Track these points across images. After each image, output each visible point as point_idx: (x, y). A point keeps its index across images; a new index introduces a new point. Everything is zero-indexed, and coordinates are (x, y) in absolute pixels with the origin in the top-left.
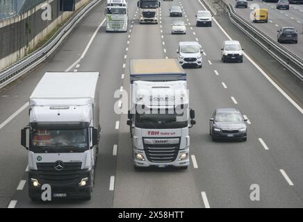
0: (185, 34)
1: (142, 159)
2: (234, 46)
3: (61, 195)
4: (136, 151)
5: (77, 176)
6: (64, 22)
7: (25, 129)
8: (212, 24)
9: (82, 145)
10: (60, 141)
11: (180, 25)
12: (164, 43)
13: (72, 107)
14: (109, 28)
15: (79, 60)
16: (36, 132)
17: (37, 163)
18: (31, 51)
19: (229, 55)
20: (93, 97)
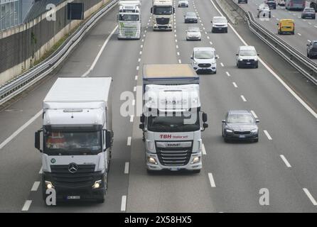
0: (200, 40)
1: (154, 162)
2: (249, 52)
3: (74, 197)
4: (149, 155)
5: (91, 178)
6: (73, 31)
7: (39, 131)
8: (228, 30)
9: (96, 148)
10: (74, 144)
11: (195, 32)
12: (178, 54)
13: (86, 110)
14: (121, 35)
15: (88, 72)
16: (50, 135)
17: (51, 166)
18: (37, 63)
19: (244, 60)
20: (106, 100)
